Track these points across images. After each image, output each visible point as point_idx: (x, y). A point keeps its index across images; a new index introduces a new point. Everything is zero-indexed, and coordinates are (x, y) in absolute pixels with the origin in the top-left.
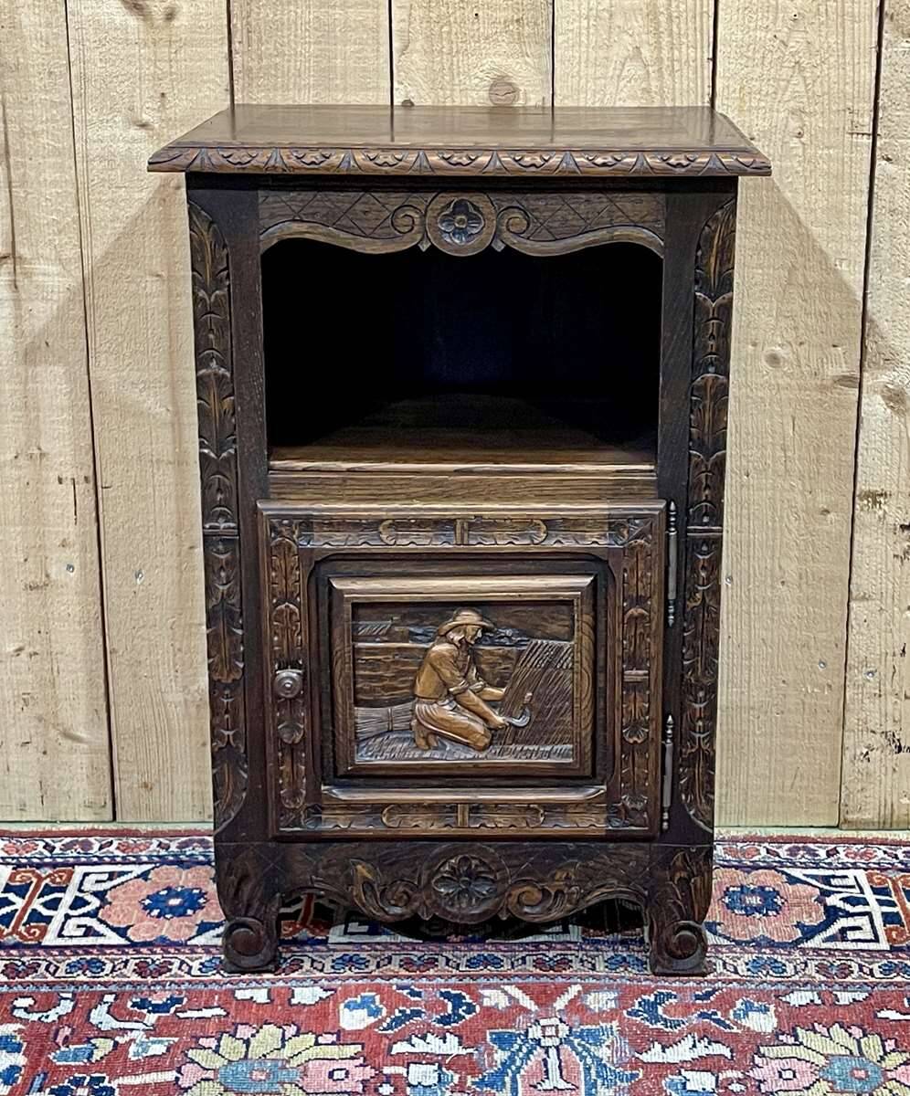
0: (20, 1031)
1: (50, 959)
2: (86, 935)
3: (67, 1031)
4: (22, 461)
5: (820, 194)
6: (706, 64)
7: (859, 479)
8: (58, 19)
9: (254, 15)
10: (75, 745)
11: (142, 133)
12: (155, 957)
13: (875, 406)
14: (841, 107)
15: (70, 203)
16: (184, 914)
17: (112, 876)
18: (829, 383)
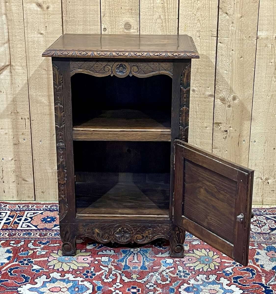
0: (12, 248)
1: (19, 232)
2: (27, 227)
3: (23, 249)
4: (13, 114)
5: (204, 51)
6: (176, 20)
7: (214, 119)
8: (21, 9)
9: (68, 8)
10: (26, 182)
11: (41, 35)
12: (44, 232)
13: (218, 102)
14: (209, 30)
15: (24, 53)
16: (51, 222)
17: (34, 213)
18: (207, 96)
